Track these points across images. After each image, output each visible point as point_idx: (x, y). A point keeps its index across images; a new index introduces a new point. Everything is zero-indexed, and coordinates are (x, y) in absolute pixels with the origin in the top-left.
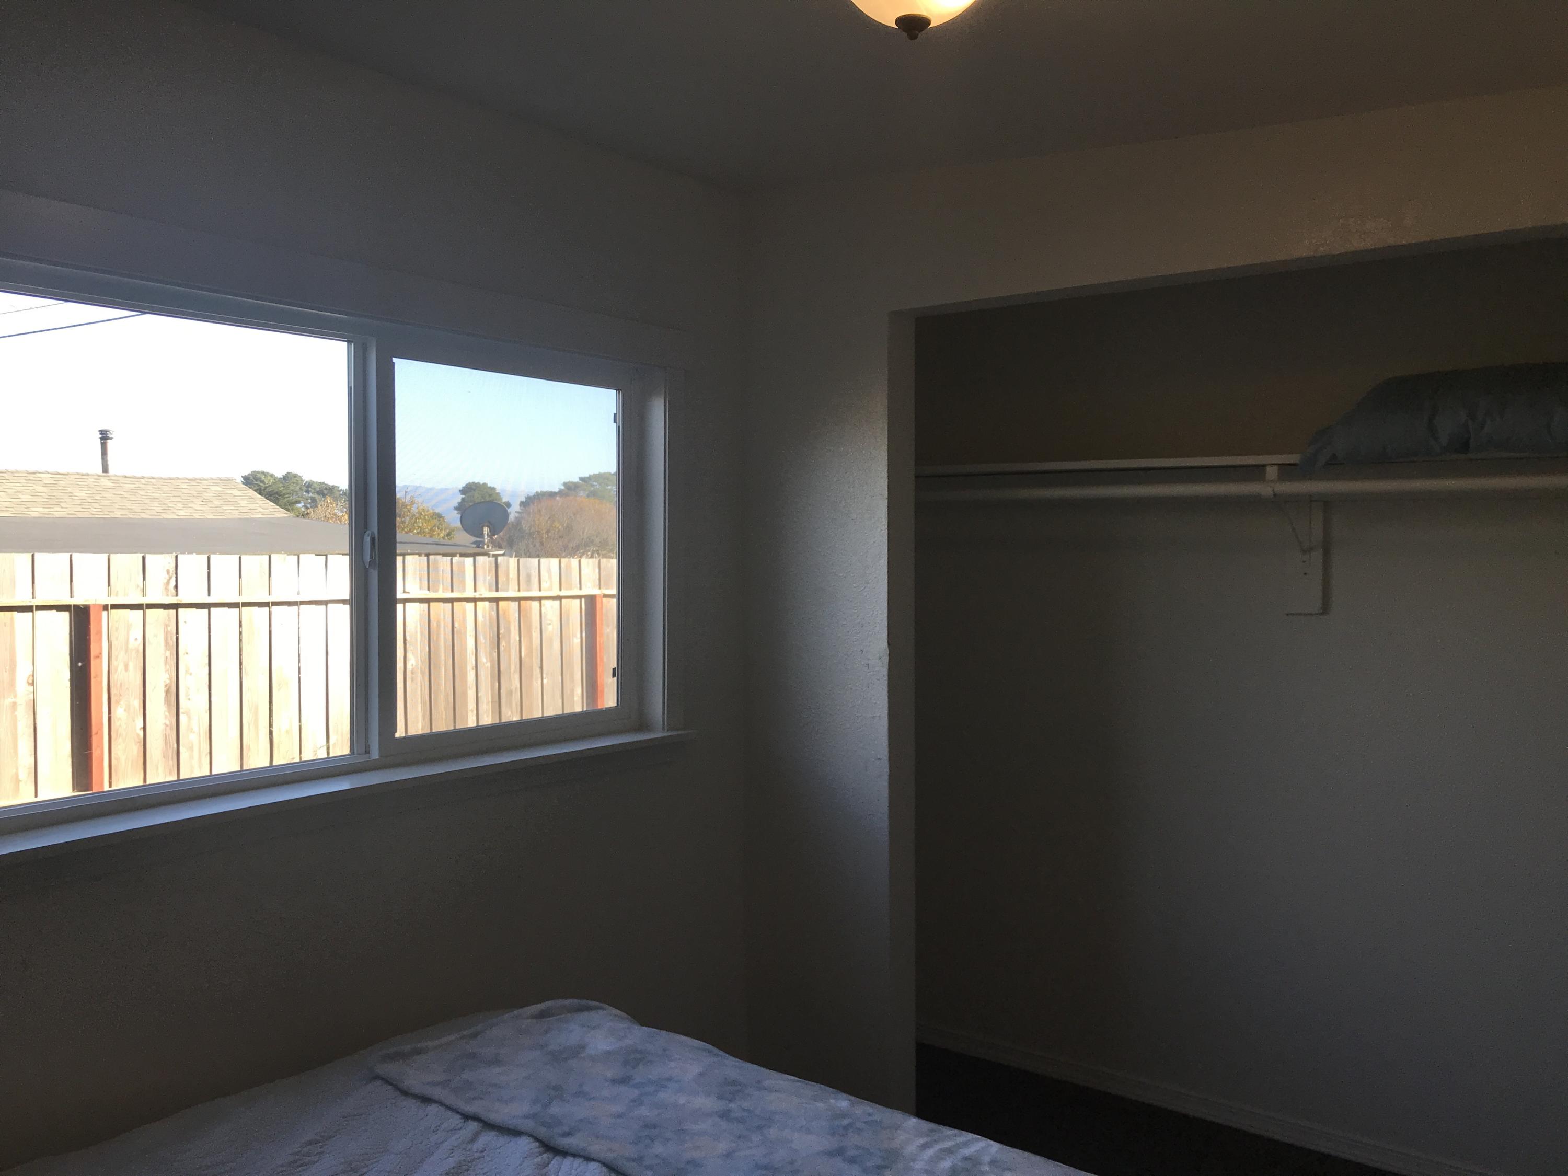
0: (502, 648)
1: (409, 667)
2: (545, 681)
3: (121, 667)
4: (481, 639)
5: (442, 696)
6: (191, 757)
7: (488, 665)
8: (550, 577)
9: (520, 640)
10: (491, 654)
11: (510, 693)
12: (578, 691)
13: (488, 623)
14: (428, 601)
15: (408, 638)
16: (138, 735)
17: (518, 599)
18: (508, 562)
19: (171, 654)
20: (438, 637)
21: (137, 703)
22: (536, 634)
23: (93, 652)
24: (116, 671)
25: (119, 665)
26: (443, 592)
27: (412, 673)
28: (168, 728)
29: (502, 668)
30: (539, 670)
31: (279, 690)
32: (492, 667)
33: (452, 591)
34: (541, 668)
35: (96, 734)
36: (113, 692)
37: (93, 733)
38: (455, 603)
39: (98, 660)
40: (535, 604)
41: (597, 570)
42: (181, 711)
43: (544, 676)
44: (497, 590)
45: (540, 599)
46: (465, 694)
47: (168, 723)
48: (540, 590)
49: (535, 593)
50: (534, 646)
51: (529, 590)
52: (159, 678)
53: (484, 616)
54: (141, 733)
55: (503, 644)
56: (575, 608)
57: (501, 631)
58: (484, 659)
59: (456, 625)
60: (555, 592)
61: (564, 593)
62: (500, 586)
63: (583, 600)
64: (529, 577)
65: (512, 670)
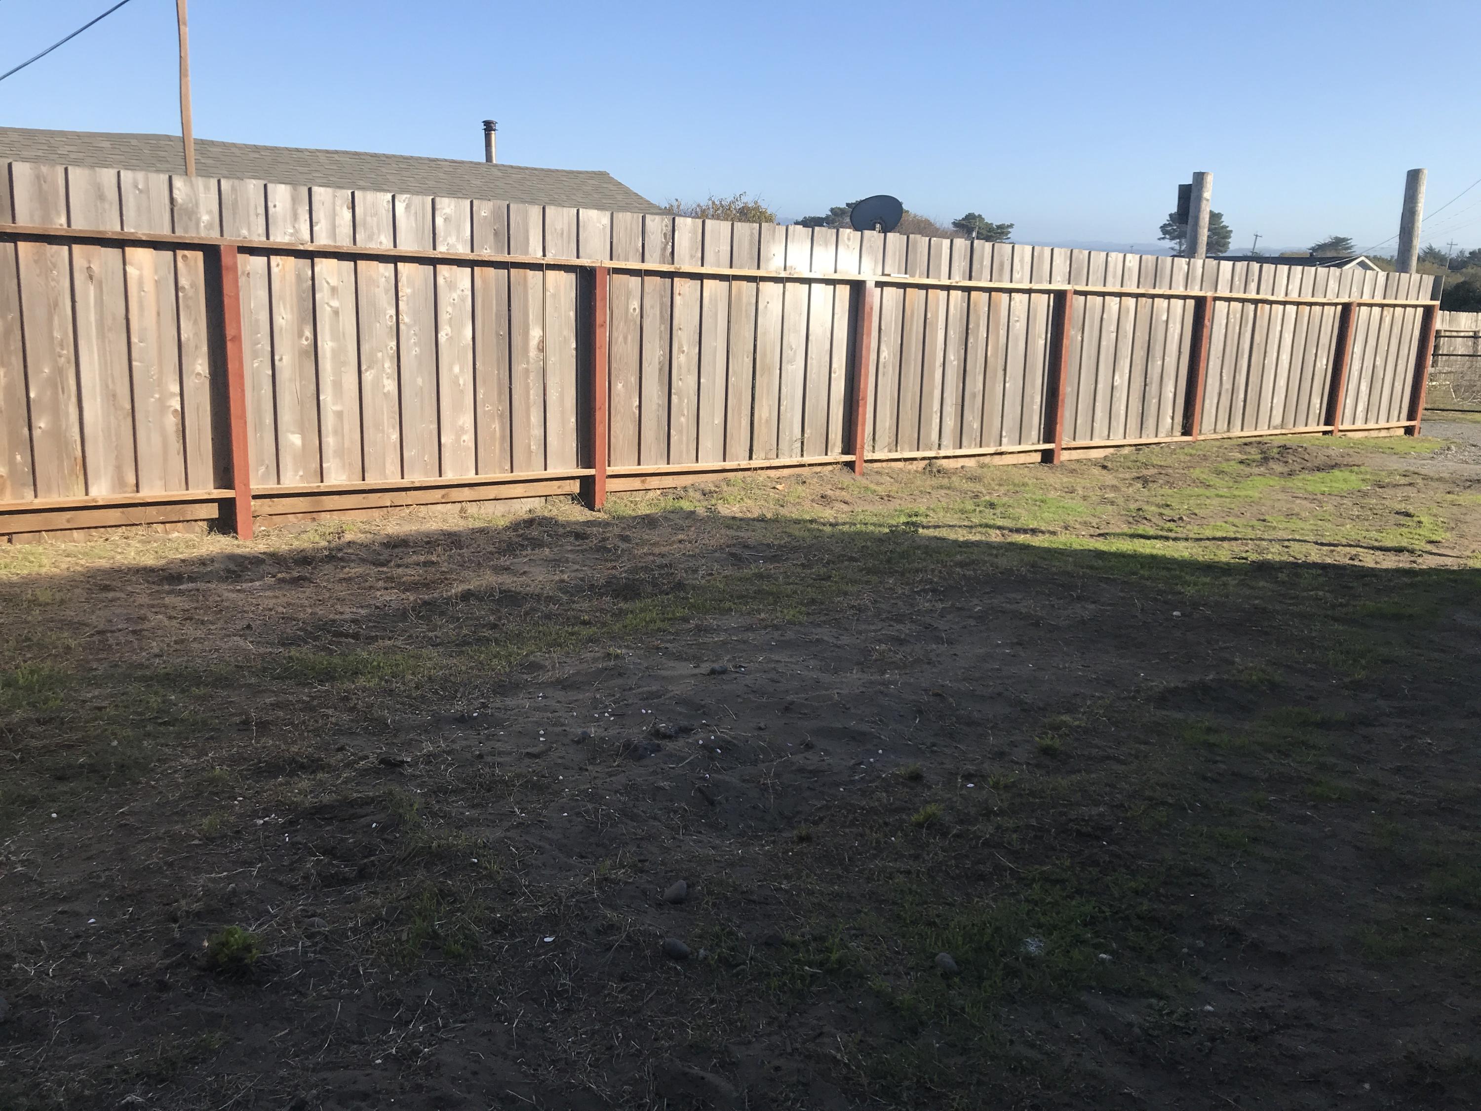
0: (969, 345)
1: (882, 360)
2: (1007, 385)
3: (621, 339)
4: (951, 332)
5: (910, 395)
6: (680, 441)
7: (955, 363)
8: (1022, 267)
9: (987, 337)
10: (958, 351)
11: (974, 395)
12: (1038, 399)
13: (959, 316)
14: (904, 286)
15: (883, 327)
16: (634, 413)
17: (989, 290)
18: (983, 248)
19: (665, 328)
20: (911, 329)
21: (634, 380)
22: (1003, 333)
23: (599, 321)
24: (616, 343)
25: (618, 336)
26: (920, 277)
27: (884, 367)
28: (660, 409)
29: (968, 368)
30: (1002, 373)
31: (762, 376)
32: (959, 365)
33: (928, 277)
34: (1005, 370)
35: (600, 408)
36: (614, 365)
37: (597, 408)
38: (930, 291)
39: (602, 329)
40: (1005, 297)
41: (1068, 262)
42: (673, 391)
43: (1007, 379)
44: (970, 279)
45: (1010, 291)
46: (931, 393)
47: (660, 403)
48: (1011, 282)
49: (1007, 285)
50: (1000, 346)
51: (1000, 281)
52: (654, 354)
53: (955, 309)
54: (637, 412)
55: (971, 340)
56: (1042, 303)
57: (971, 326)
58: (951, 356)
59: (929, 315)
60: (1026, 285)
61: (1035, 286)
62: (973, 274)
63: (1052, 295)
64: (1002, 265)
65: (977, 370)
